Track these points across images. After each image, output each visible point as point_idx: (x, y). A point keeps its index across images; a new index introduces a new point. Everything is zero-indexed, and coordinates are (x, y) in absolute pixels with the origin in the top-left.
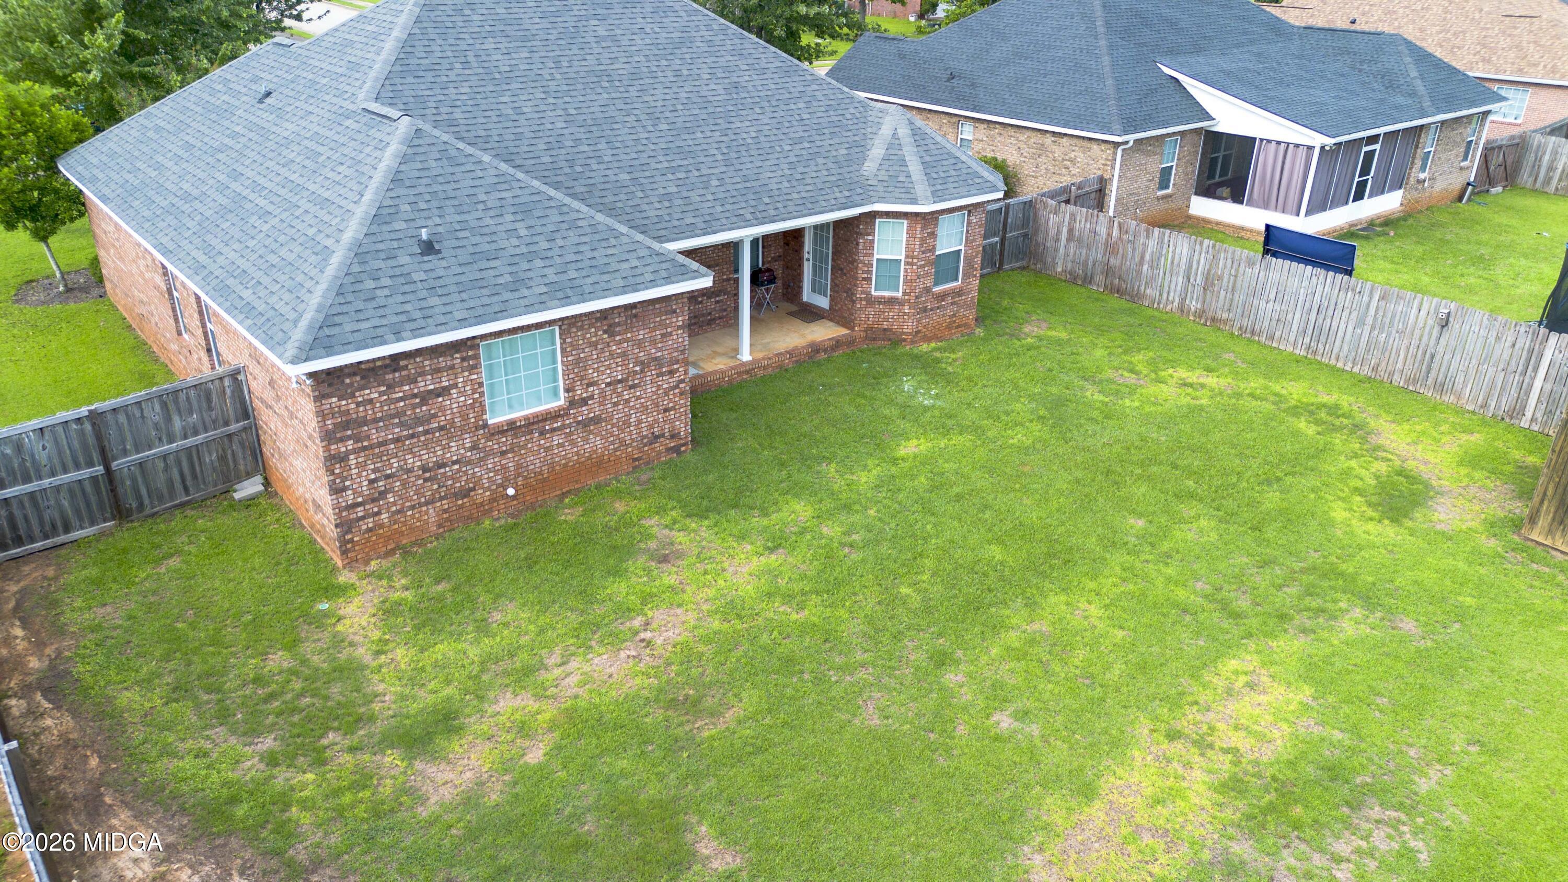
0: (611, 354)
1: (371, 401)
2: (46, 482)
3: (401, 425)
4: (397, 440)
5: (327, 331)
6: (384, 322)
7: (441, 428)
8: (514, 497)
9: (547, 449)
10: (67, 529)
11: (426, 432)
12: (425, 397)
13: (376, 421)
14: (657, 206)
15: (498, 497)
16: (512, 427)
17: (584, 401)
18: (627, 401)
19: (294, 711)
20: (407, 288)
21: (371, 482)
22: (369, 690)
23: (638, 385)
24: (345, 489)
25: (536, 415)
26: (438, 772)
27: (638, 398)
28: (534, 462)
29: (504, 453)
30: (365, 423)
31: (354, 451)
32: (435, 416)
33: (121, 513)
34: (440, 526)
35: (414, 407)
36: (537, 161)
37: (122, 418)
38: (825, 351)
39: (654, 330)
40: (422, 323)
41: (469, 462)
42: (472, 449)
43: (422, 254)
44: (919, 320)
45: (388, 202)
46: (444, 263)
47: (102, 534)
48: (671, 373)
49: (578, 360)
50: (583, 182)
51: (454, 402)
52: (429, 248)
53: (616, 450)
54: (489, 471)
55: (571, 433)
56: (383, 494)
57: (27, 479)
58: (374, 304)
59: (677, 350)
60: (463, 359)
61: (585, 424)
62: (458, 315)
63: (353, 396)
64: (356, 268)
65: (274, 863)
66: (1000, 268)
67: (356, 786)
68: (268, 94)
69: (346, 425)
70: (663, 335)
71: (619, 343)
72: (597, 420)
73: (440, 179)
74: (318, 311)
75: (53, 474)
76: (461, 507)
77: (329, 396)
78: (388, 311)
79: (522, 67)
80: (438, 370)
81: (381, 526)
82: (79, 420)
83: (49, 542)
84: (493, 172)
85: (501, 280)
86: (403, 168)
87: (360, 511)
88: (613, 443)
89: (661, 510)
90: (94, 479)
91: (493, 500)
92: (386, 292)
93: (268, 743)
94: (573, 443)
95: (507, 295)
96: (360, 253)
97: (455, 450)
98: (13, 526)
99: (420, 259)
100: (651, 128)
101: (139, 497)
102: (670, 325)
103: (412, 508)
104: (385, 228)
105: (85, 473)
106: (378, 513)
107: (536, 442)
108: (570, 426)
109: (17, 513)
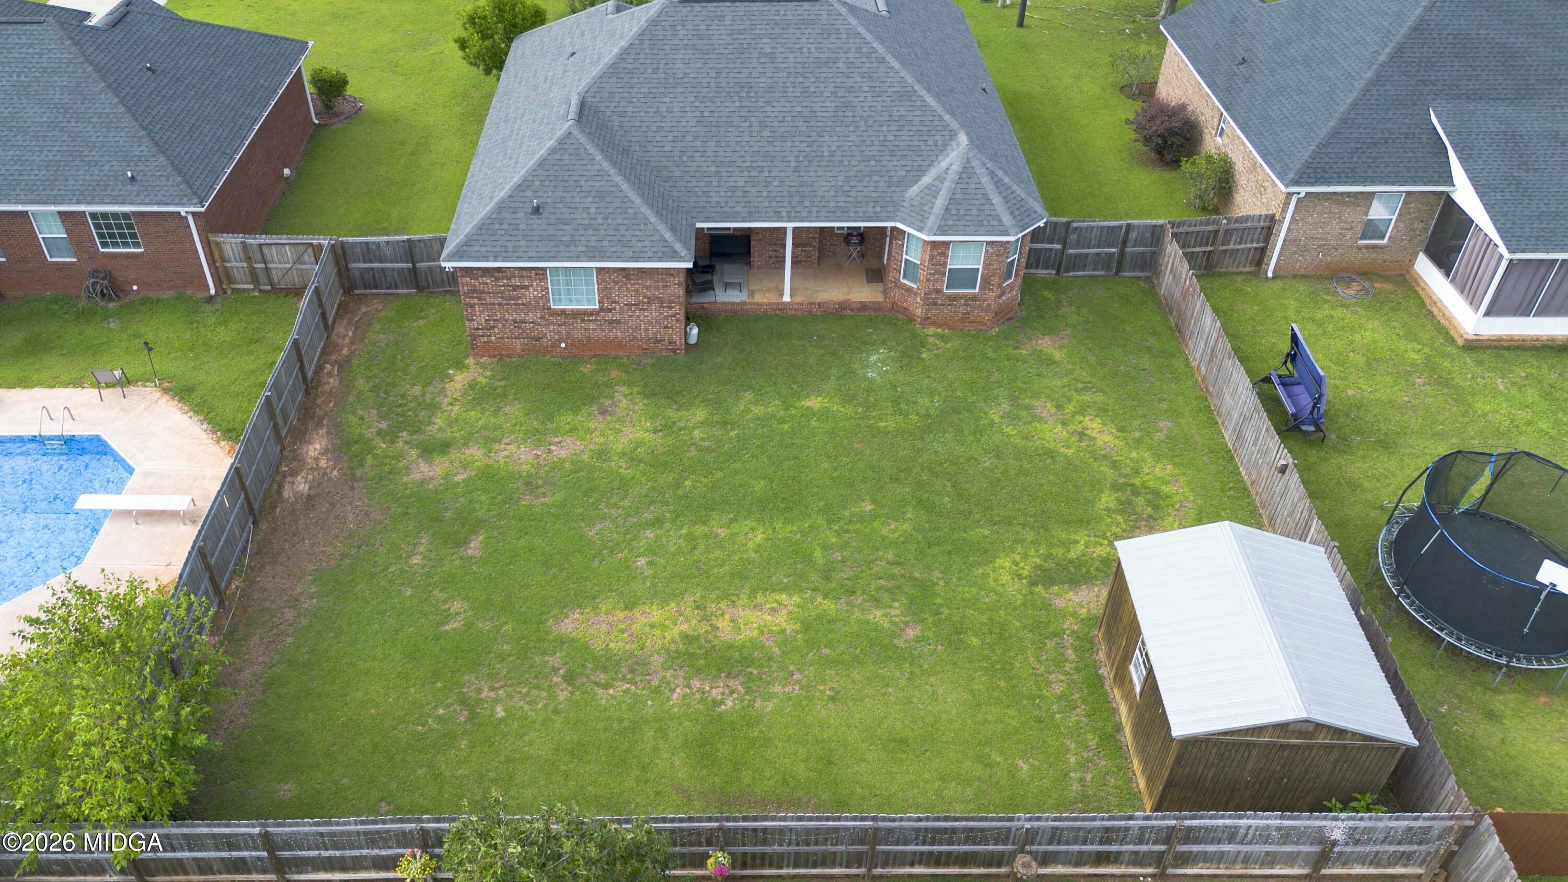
0: (628, 290)
1: (487, 283)
2: (388, 265)
3: (502, 298)
4: (500, 304)
5: (465, 248)
6: (493, 249)
7: (524, 304)
8: (565, 348)
9: (585, 329)
10: (396, 288)
11: (516, 304)
12: (515, 288)
13: (489, 293)
14: (722, 194)
15: (556, 346)
16: (563, 312)
17: (610, 310)
18: (638, 317)
19: (402, 415)
20: (514, 233)
21: (486, 320)
22: (433, 420)
23: (646, 310)
24: (473, 320)
25: (578, 310)
26: (424, 467)
27: (646, 316)
28: (578, 334)
29: (559, 325)
30: (484, 292)
31: (478, 304)
32: (520, 298)
33: (419, 288)
34: (522, 351)
35: (509, 291)
36: (661, 149)
37: (422, 245)
38: (852, 310)
39: (658, 282)
40: (510, 254)
41: (539, 324)
42: (541, 318)
43: (531, 214)
44: (928, 310)
45: (530, 178)
46: (540, 222)
47: (410, 294)
48: (670, 308)
49: (606, 288)
50: (682, 168)
51: (531, 294)
52: (537, 210)
53: (631, 341)
54: (551, 332)
55: (601, 325)
56: (492, 328)
57: (381, 262)
58: (493, 238)
59: (674, 296)
60: (536, 274)
61: (611, 322)
62: (530, 254)
63: (477, 279)
64: (495, 216)
65: (349, 472)
66: (1117, 273)
67: (393, 458)
68: (574, 53)
69: (474, 291)
70: (664, 286)
71: (634, 284)
72: (618, 322)
73: (566, 168)
74: (466, 236)
75: (391, 262)
76: (535, 345)
77: (466, 277)
78: (498, 243)
79: (692, 75)
80: (523, 277)
81: (491, 342)
82: (403, 241)
83: (388, 291)
84: (597, 167)
85: (564, 239)
86: (550, 157)
87: (481, 332)
88: (628, 336)
89: (630, 384)
90: (409, 269)
91: (552, 346)
92: (502, 233)
93: (384, 425)
94: (603, 331)
95: (562, 248)
96: (500, 207)
97: (531, 316)
98: (375, 281)
99: (529, 216)
100: (755, 134)
101: (428, 282)
102: (670, 281)
103: (508, 338)
104: (521, 194)
105: (405, 265)
106: (490, 336)
107: (578, 324)
108: (600, 321)
109: (377, 275)
